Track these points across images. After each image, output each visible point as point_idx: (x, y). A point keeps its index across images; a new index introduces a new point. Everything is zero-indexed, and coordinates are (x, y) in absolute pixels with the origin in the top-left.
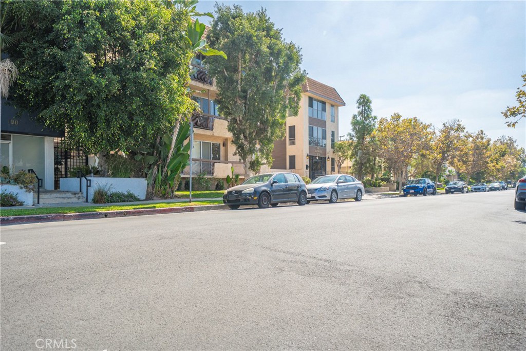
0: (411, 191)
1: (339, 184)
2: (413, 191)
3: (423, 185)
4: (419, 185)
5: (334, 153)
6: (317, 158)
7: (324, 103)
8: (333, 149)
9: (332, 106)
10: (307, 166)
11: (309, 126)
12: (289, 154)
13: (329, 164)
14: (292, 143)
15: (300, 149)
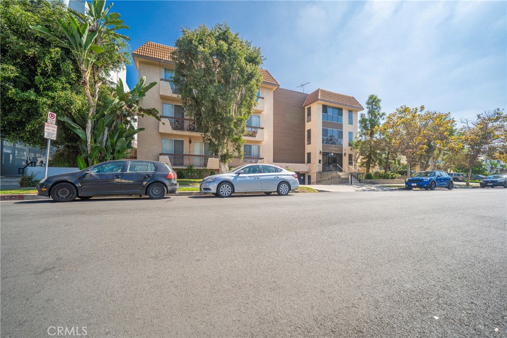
0: (413, 184)
1: (240, 175)
2: (416, 184)
3: (429, 178)
4: (424, 178)
5: (351, 149)
6: (332, 154)
7: (341, 110)
8: (350, 147)
9: (350, 111)
10: (320, 161)
11: (323, 129)
12: (307, 151)
13: (345, 160)
14: (309, 143)
15: (315, 147)
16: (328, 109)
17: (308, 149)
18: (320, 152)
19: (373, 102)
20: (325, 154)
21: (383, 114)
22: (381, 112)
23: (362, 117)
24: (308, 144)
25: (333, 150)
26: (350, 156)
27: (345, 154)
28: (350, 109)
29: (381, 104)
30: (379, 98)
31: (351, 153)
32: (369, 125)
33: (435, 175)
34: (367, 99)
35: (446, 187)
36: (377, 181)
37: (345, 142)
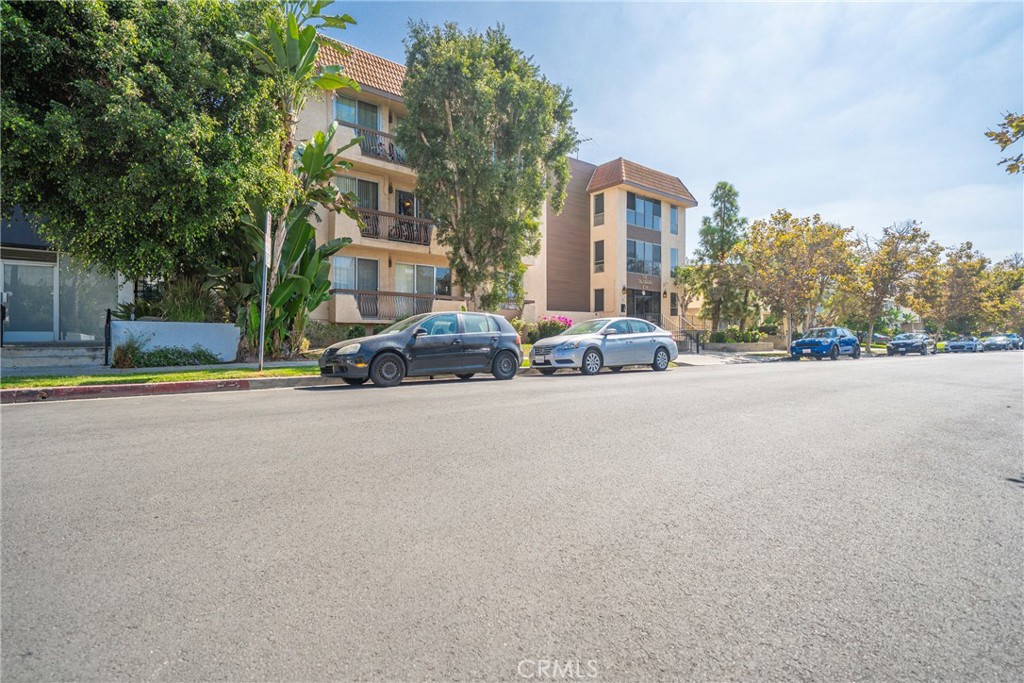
0: (804, 351)
2: (809, 351)
3: (829, 340)
4: (821, 340)
5: (676, 284)
6: (644, 293)
7: (657, 203)
8: (674, 279)
9: (673, 207)
10: (623, 306)
11: (628, 241)
12: (594, 286)
13: (665, 304)
14: (600, 269)
15: (612, 278)
16: (637, 200)
17: (597, 281)
18: (624, 289)
19: (725, 195)
20: (631, 293)
21: (744, 221)
22: (740, 215)
23: (705, 224)
24: (596, 271)
25: (644, 284)
26: (674, 297)
27: (665, 293)
28: (674, 202)
29: (739, 201)
30: (736, 189)
31: (674, 292)
32: (719, 240)
33: (835, 335)
34: (714, 188)
35: (850, 355)
36: (734, 345)
37: (665, 269)
